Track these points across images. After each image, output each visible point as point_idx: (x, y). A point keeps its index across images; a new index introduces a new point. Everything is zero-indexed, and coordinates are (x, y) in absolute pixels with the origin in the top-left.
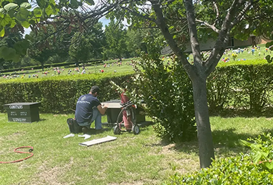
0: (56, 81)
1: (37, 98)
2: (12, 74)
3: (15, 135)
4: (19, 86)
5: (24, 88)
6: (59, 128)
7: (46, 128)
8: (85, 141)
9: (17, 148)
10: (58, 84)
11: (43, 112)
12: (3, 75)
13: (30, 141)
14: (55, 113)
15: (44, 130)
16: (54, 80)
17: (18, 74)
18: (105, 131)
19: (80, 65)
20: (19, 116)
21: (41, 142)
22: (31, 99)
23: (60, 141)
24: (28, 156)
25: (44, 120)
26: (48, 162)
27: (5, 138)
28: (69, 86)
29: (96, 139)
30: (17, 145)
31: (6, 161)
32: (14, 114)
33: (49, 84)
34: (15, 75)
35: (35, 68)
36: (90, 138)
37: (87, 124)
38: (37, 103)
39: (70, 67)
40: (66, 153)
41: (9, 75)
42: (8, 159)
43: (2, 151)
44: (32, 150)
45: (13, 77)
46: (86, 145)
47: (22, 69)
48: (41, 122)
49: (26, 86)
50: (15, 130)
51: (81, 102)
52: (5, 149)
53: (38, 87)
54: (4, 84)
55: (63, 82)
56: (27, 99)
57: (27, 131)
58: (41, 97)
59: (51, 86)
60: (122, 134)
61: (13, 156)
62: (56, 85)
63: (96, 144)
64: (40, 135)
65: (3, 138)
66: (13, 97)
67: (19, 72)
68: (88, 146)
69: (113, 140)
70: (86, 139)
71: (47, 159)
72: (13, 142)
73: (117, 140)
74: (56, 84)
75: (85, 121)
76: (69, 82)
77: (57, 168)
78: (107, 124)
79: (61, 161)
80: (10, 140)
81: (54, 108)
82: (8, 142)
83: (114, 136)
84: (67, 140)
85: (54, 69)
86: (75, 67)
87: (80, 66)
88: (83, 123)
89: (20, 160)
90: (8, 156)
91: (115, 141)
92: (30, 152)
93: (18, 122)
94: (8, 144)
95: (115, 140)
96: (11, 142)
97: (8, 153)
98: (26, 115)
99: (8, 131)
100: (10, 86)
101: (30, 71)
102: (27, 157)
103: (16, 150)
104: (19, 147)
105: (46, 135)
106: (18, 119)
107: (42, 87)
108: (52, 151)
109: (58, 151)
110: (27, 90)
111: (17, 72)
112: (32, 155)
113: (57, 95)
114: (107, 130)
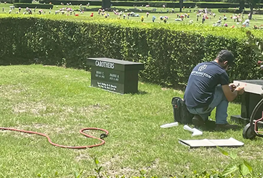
0: (173, 32)
1: (140, 55)
2: (129, 11)
3: (91, 109)
4: (118, 31)
5: (124, 36)
6: (161, 110)
7: (141, 106)
8: (191, 138)
9: (87, 128)
10: (176, 38)
11: (146, 81)
12: (115, 9)
13: (109, 122)
14: (164, 85)
15: (137, 110)
16: (171, 29)
17: (138, 11)
18: (231, 130)
19: (246, 9)
20: (107, 80)
21: (125, 126)
22: (131, 56)
23: (153, 131)
24: (96, 144)
25: (144, 93)
26: (121, 158)
27: (76, 110)
28: (193, 44)
29: (209, 139)
30: (87, 124)
31: (63, 144)
32: (101, 75)
33: (161, 35)
34: (132, 13)
35: (169, 6)
36: (202, 136)
37: (202, 113)
38: (140, 63)
39: (227, 11)
40: (153, 151)
41: (123, 10)
42: (66, 142)
43: (64, 129)
44: (105, 136)
45: (129, 15)
46: (189, 145)
47: (147, 4)
48: (138, 96)
49: (127, 33)
50: (95, 100)
51: (197, 72)
52: (68, 126)
53: (144, 38)
54: (96, 25)
55: (184, 35)
56: (126, 55)
57: (112, 106)
58: (148, 55)
59: (165, 40)
60: (256, 139)
61: (75, 139)
62: (172, 40)
63: (205, 147)
64: (128, 116)
65: (73, 110)
66: (105, 48)
67: (140, 8)
68: (192, 148)
69: (236, 147)
70: (193, 136)
71: (120, 153)
72: (84, 118)
73: (243, 148)
74: (174, 37)
75: (199, 106)
76: (193, 38)
77: (128, 170)
78: (240, 119)
79: (140, 160)
80: (82, 114)
81: (164, 77)
82: (77, 117)
83: (240, 140)
84: (165, 131)
85: (199, 12)
86: (237, 12)
87: (246, 13)
88: (195, 108)
89: (83, 146)
90: (68, 138)
91: (239, 148)
92: (101, 138)
93: (104, 88)
94: (75, 120)
95: (239, 146)
96: (81, 118)
97: (70, 133)
98: (117, 79)
99: (84, 100)
100: (104, 28)
101: (158, 9)
102: (94, 145)
103: (82, 131)
104: (89, 128)
105: (136, 118)
106: (105, 84)
107: (151, 38)
108: (134, 143)
109: (142, 145)
110: (129, 40)
111: (138, 8)
112: (102, 143)
113: (172, 56)
114: (235, 128)
